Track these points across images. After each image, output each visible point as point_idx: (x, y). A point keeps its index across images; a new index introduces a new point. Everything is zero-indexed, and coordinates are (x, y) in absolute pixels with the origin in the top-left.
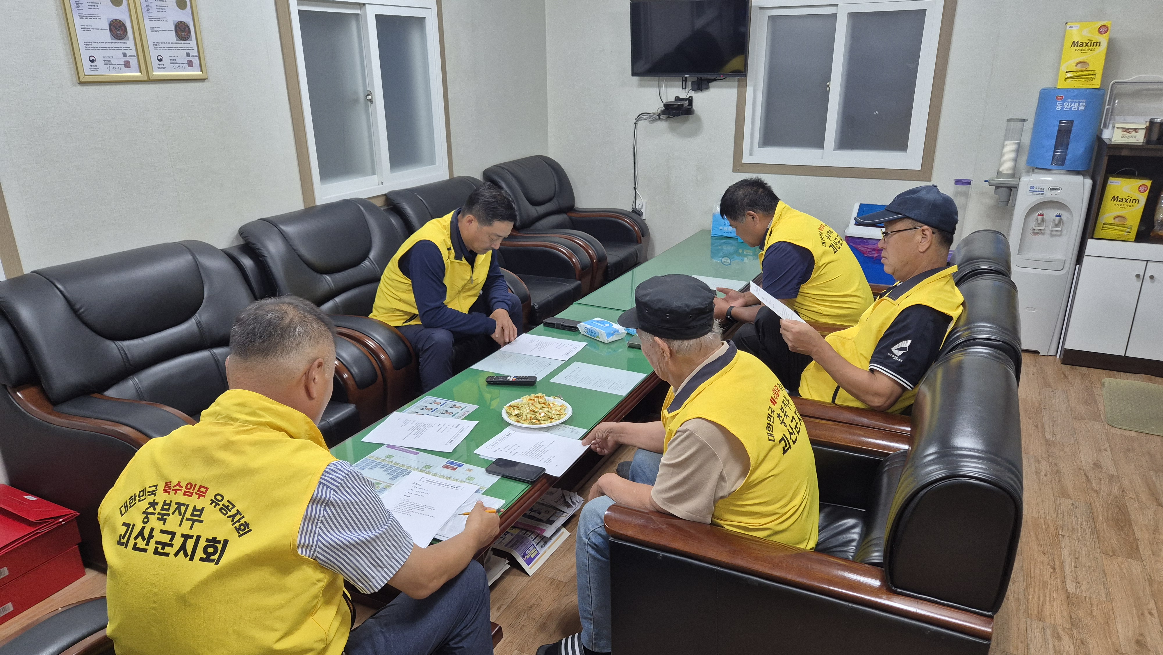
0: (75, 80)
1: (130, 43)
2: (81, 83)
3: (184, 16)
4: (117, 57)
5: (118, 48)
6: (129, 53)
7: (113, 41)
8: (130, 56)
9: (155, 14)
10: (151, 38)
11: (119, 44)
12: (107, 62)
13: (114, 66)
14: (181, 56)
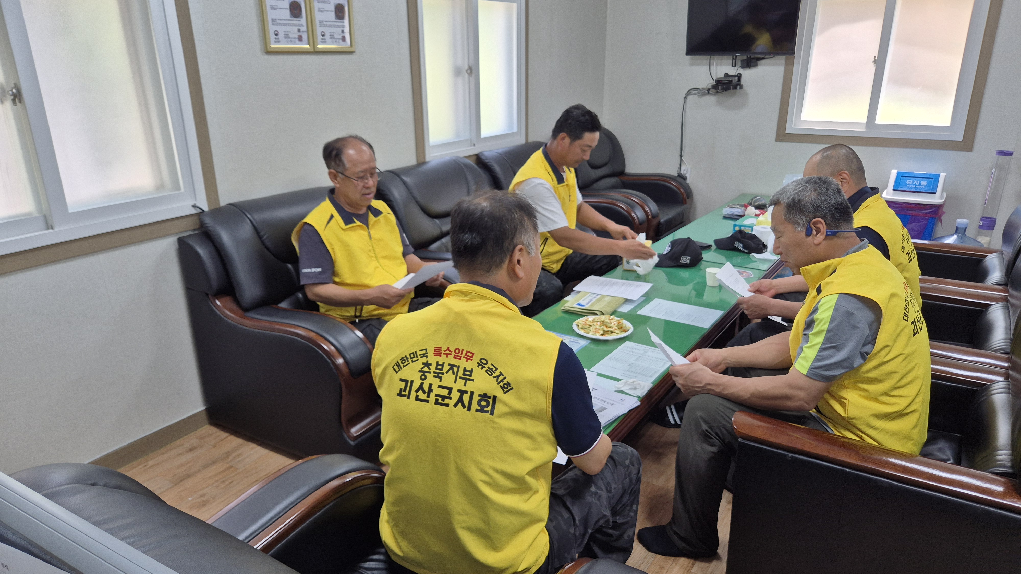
0: (264, 50)
1: (303, 21)
2: (267, 53)
4: (294, 32)
5: (294, 25)
6: (301, 28)
7: (292, 19)
8: (303, 32)
10: (318, 17)
11: (295, 21)
12: (287, 36)
13: (290, 39)
14: (337, 32)
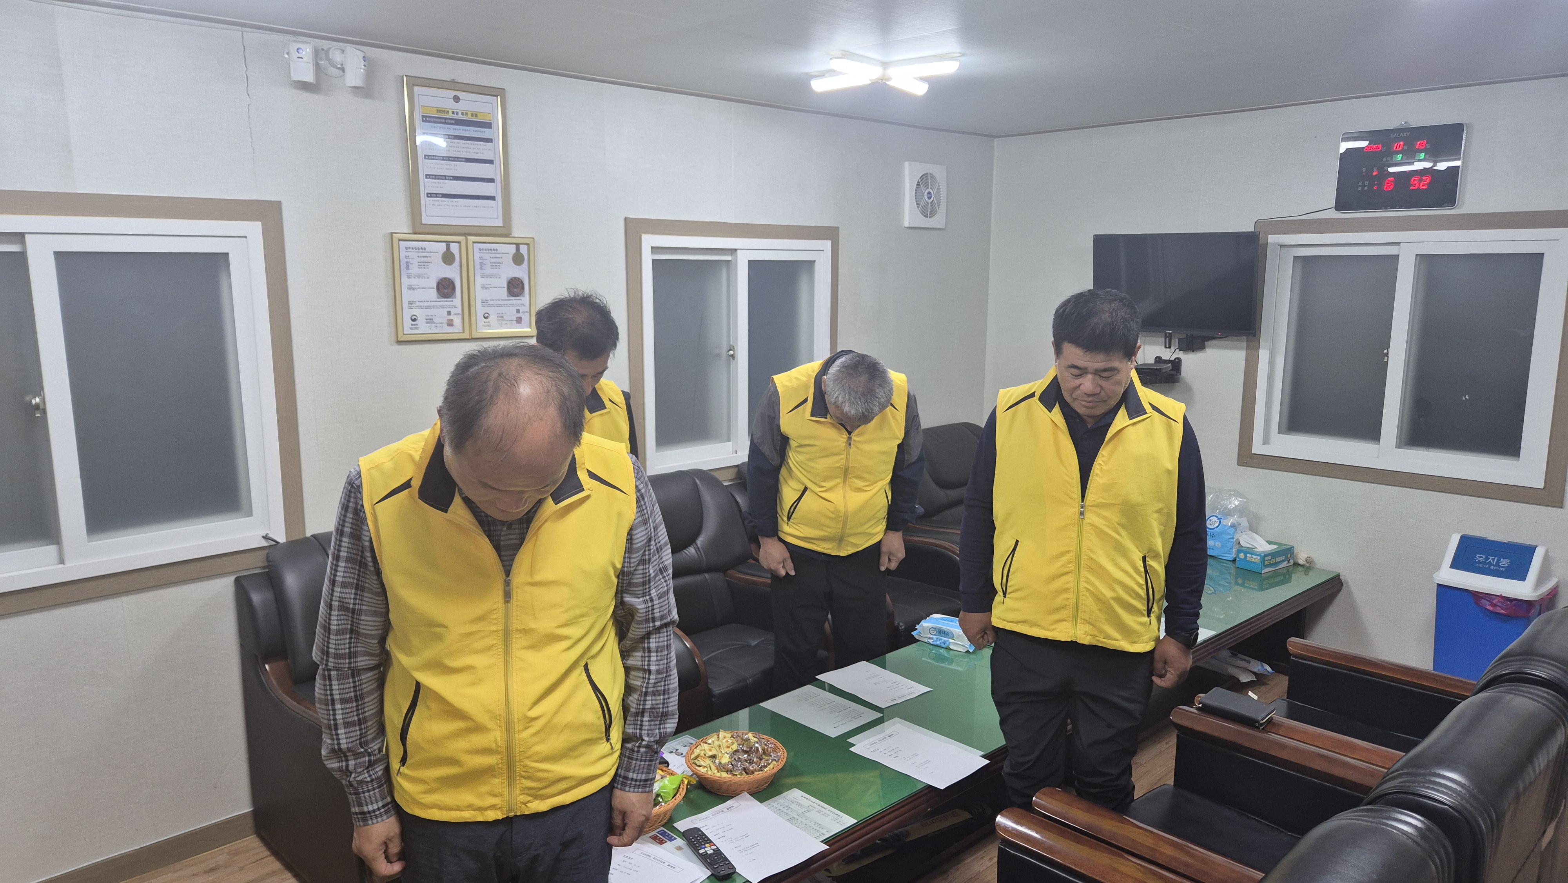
0: (394, 339)
1: (457, 301)
2: (399, 342)
3: (519, 272)
4: (440, 315)
5: (443, 307)
6: (453, 311)
7: (440, 300)
8: (455, 315)
9: (488, 270)
10: (479, 295)
11: (445, 302)
12: (429, 321)
13: (436, 325)
14: (510, 312)
